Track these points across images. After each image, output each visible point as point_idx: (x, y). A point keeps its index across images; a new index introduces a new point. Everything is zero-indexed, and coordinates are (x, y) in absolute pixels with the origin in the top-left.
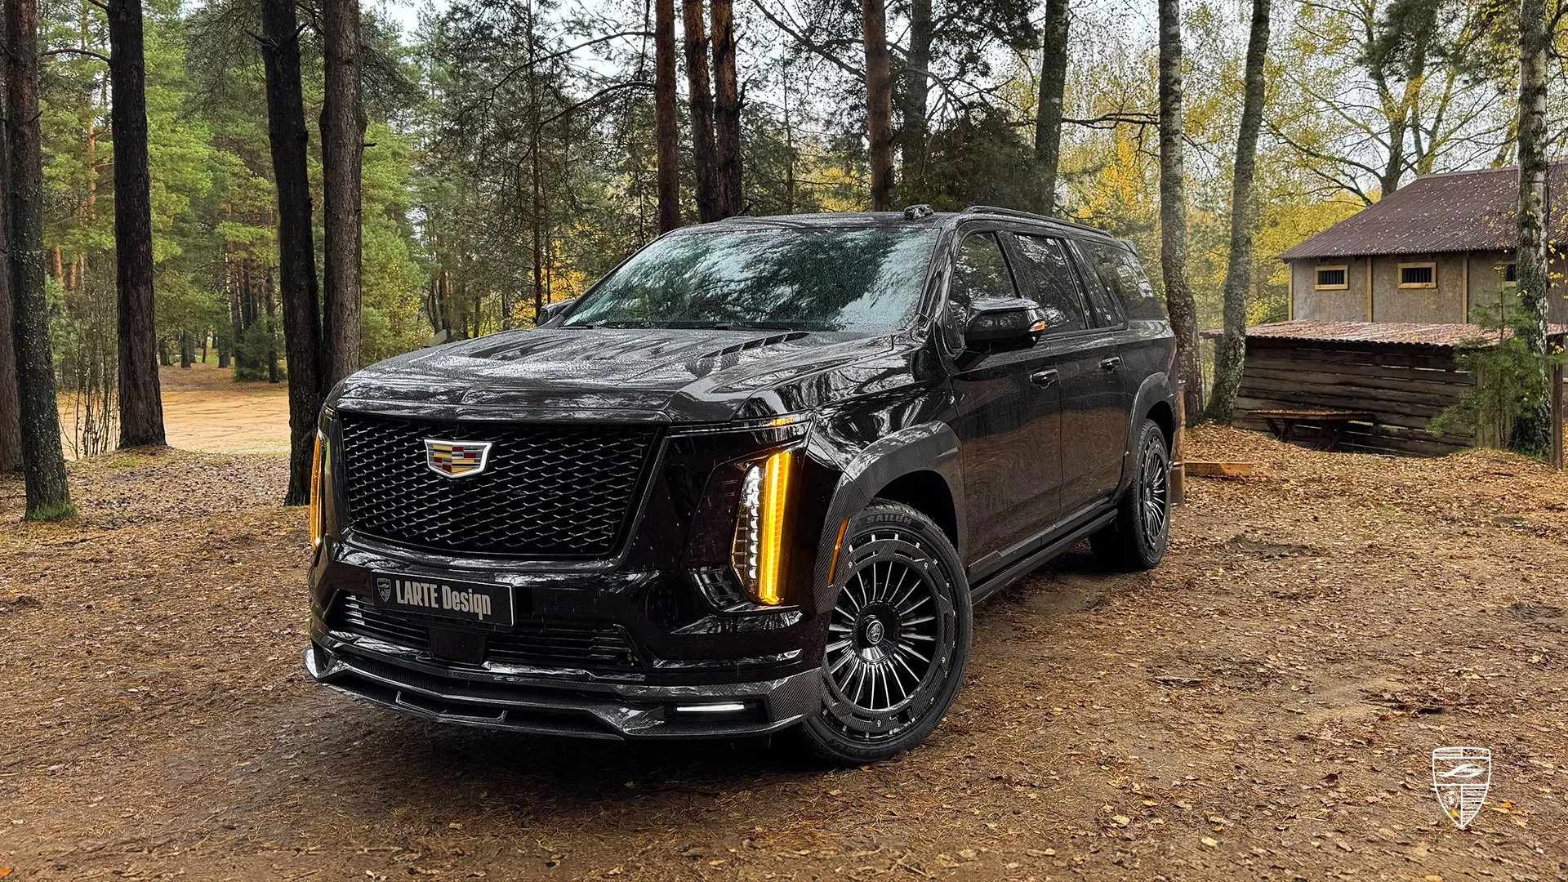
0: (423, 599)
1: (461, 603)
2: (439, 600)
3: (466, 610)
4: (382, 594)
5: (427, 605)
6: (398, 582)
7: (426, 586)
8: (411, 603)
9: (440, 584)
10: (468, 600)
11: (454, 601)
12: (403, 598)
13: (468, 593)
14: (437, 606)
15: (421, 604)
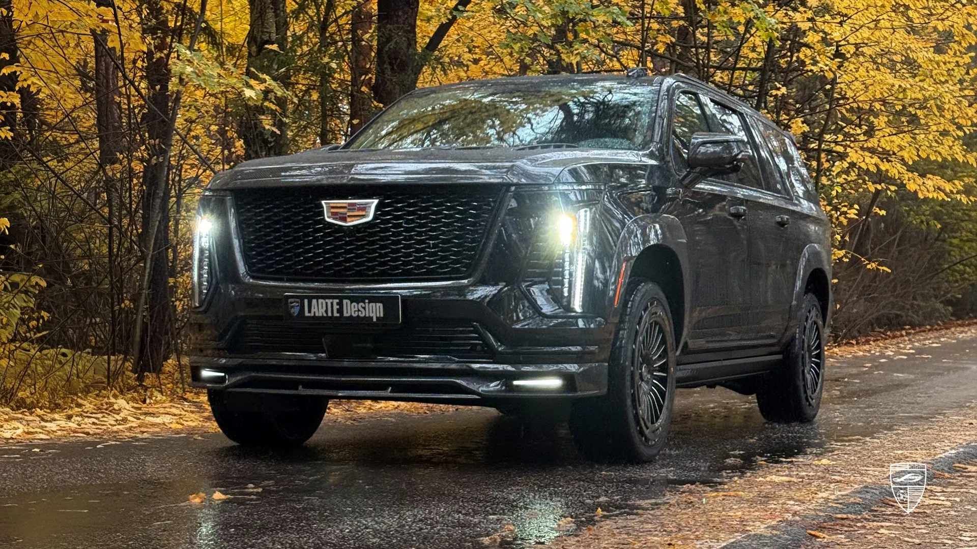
0: (326, 311)
1: (359, 310)
2: (340, 311)
3: (363, 315)
4: (292, 310)
5: (330, 314)
6: (306, 301)
7: (329, 301)
8: (317, 315)
9: (341, 299)
10: (364, 308)
11: (353, 310)
12: (310, 311)
13: (365, 303)
14: (338, 315)
15: (325, 315)
